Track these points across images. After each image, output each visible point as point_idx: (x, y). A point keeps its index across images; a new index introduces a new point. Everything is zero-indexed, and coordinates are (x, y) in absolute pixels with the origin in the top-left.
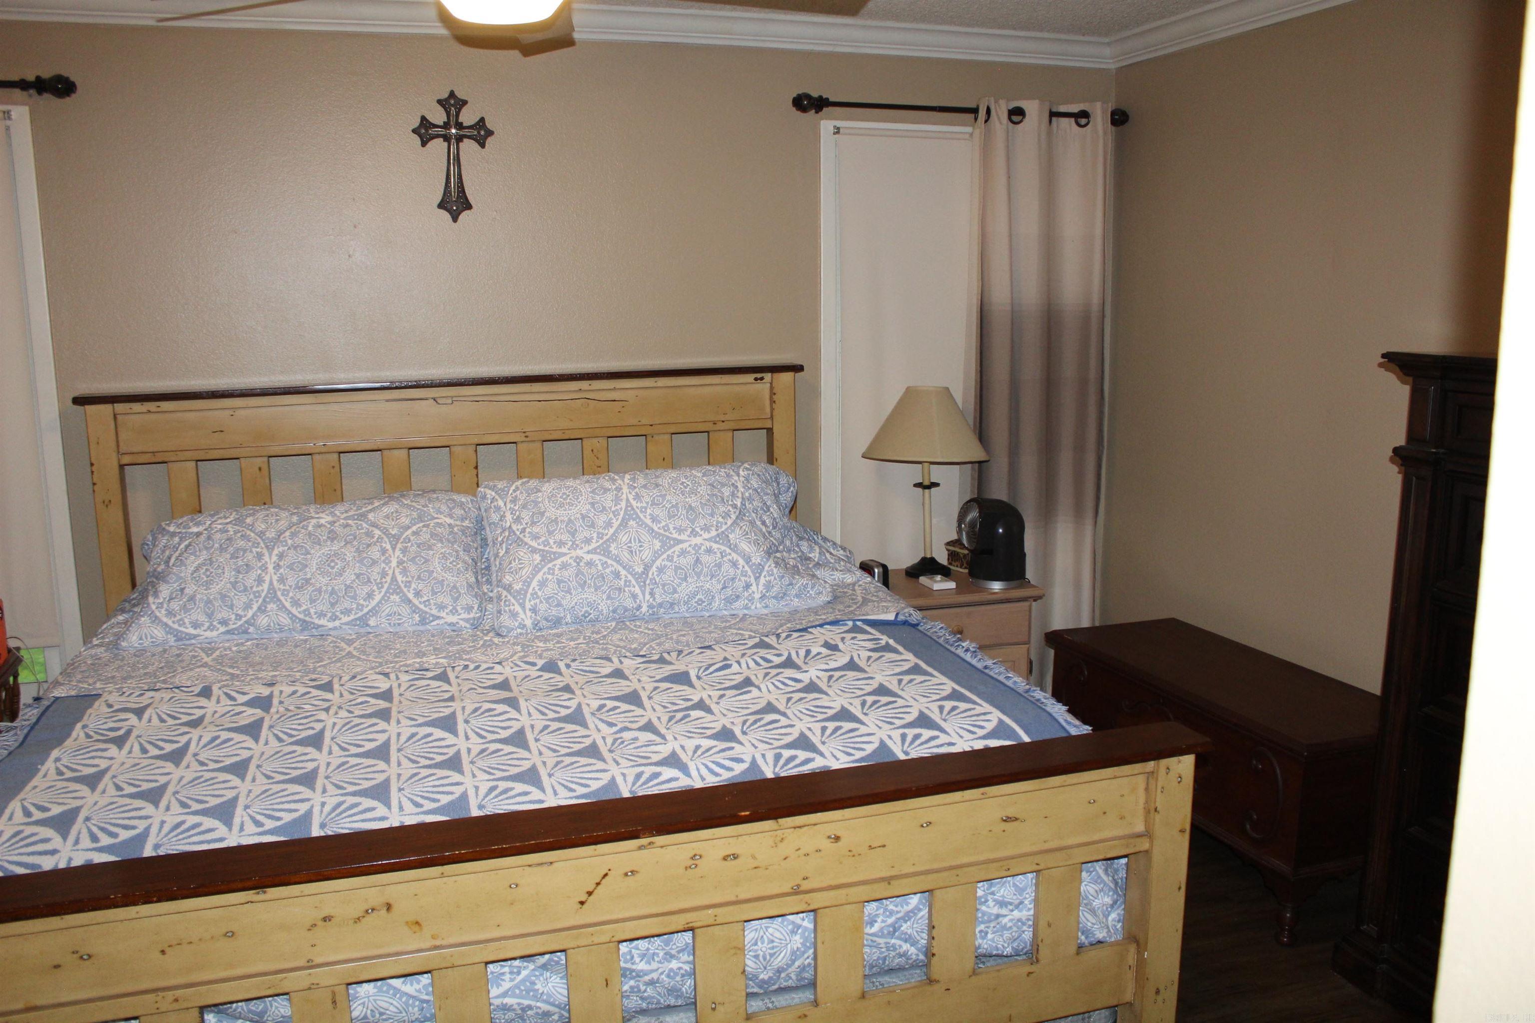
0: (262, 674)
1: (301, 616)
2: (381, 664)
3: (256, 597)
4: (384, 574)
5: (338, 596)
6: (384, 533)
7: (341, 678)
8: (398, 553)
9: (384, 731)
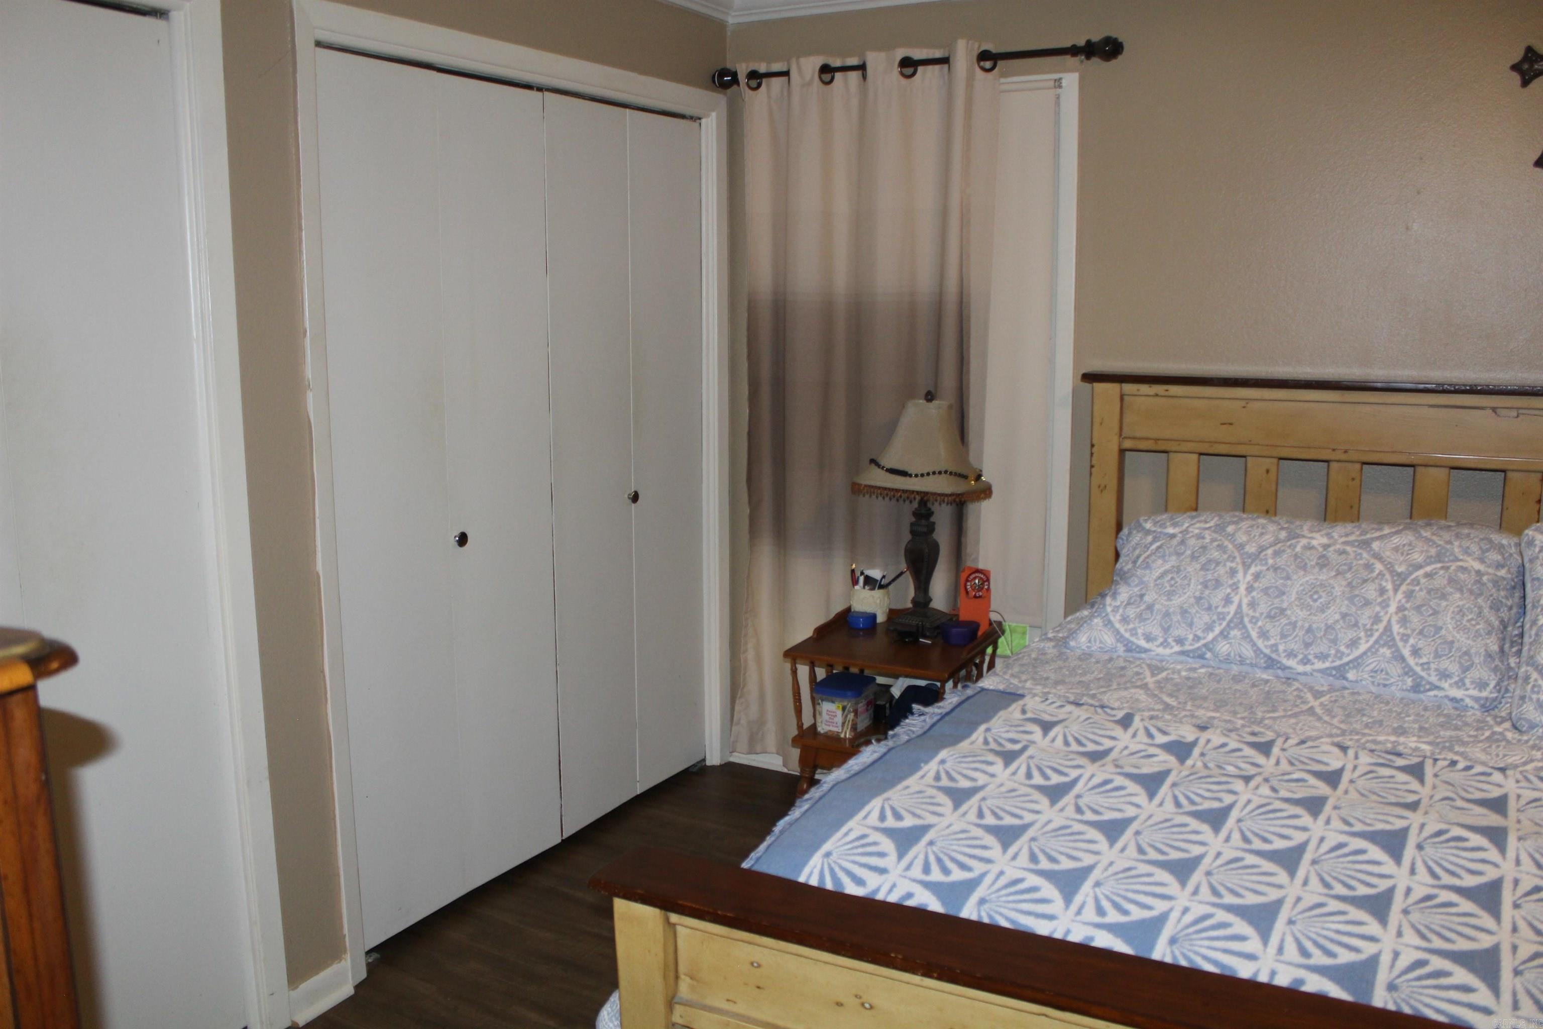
0: (1200, 713)
1: (1267, 651)
2: (1343, 732)
3: (1219, 619)
4: (1377, 619)
5: (1315, 637)
6: (1388, 569)
7: (1287, 739)
8: (1400, 595)
9: (1304, 829)
